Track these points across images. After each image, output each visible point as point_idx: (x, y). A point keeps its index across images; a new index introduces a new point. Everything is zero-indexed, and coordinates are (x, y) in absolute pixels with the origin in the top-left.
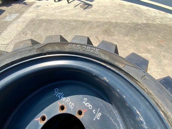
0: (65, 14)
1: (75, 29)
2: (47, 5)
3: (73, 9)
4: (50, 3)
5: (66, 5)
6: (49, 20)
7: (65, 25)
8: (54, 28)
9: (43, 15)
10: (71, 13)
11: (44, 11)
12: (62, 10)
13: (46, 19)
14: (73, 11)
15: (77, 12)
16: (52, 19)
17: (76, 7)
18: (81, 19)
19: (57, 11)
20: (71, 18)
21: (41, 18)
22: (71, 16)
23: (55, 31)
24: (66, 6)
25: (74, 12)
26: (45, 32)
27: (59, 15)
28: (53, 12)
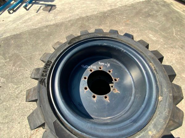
0: (30, 23)
1: (51, 35)
2: (3, 21)
3: (37, 15)
4: (5, 17)
5: (25, 13)
6: (14, 35)
7: (37, 34)
8: (26, 41)
9: (5, 33)
10: (36, 20)
11: (3, 28)
12: (24, 20)
13: (11, 36)
14: (37, 17)
15: (43, 16)
16: (18, 33)
17: (38, 12)
18: (52, 23)
19: (18, 23)
20: (39, 25)
21: (4, 37)
22: (39, 23)
23: (31, 45)
24: (27, 14)
25: (39, 17)
26: (19, 49)
27: (23, 26)
28: (14, 25)
